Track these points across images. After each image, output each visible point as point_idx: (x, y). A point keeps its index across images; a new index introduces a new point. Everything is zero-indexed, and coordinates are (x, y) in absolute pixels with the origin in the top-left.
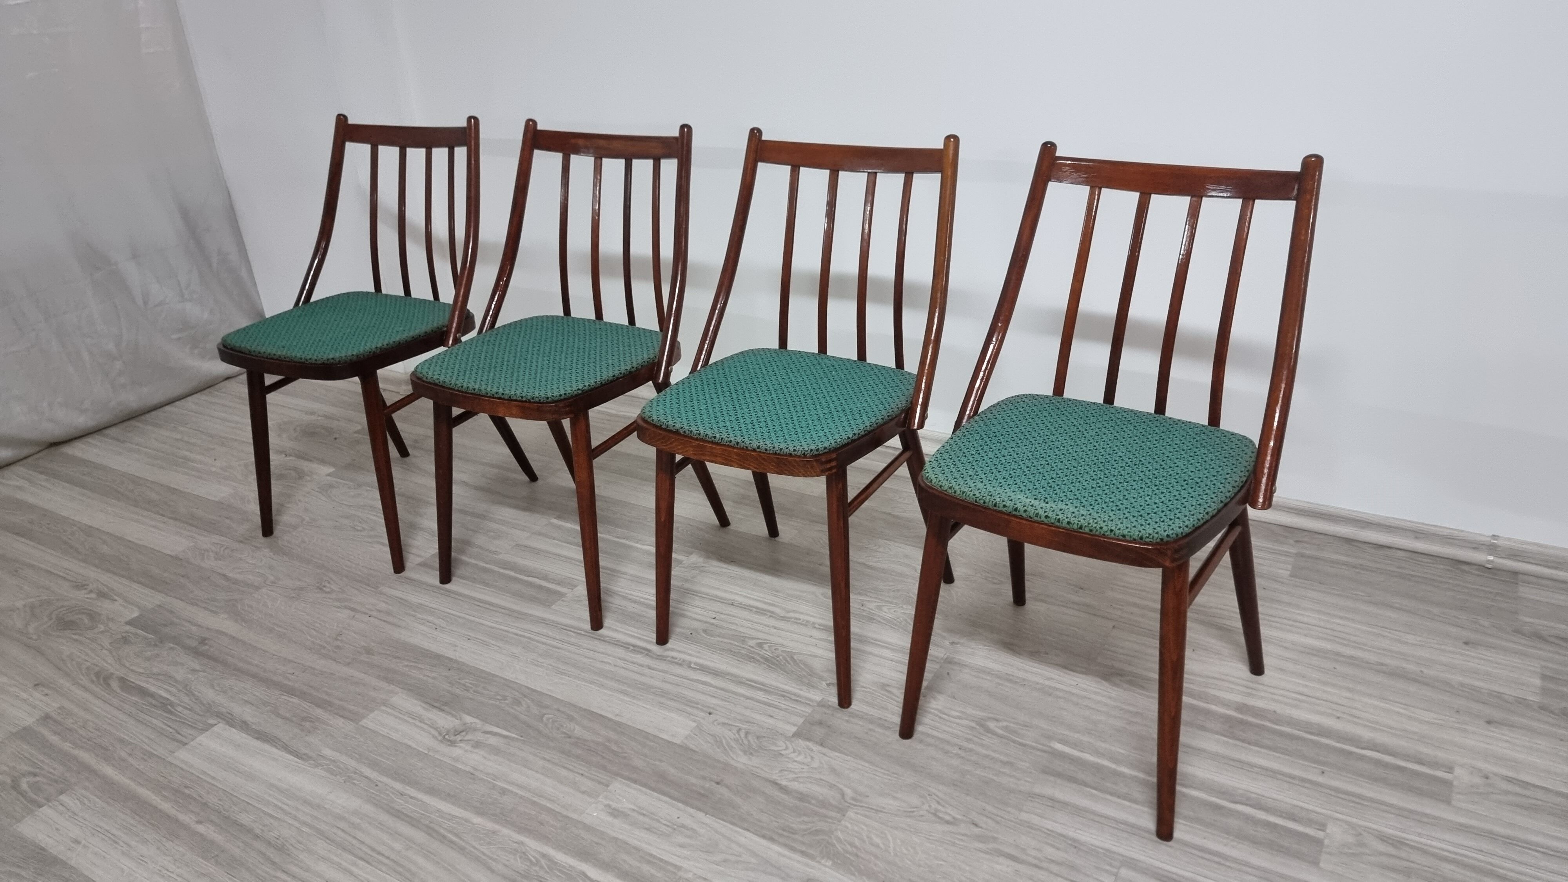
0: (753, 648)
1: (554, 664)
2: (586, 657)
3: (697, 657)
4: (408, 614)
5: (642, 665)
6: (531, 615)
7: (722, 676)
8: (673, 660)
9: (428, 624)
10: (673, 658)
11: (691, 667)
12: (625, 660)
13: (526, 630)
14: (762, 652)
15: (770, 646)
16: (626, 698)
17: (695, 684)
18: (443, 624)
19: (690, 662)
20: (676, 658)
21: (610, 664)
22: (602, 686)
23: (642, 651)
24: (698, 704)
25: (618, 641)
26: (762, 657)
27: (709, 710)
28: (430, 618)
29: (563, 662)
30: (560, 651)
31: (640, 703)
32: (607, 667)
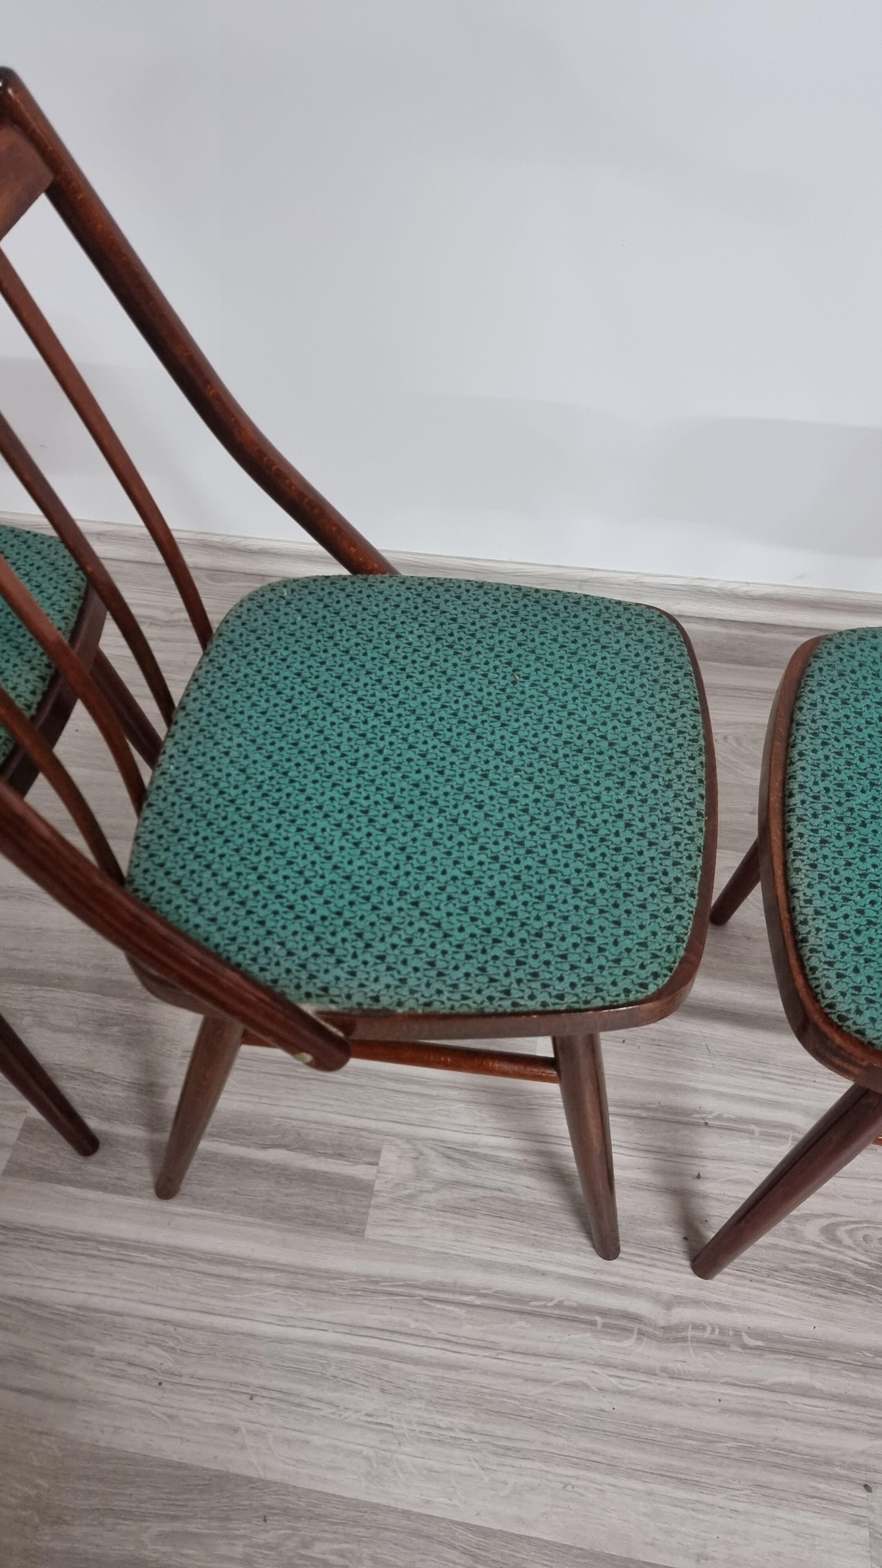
0: (822, 1247)
1: (477, 1426)
2: (526, 1380)
3: (741, 1309)
4: (72, 1351)
5: (650, 1372)
6: (340, 1275)
7: (824, 1358)
8: (698, 1334)
9: (131, 1370)
10: (695, 1327)
11: (745, 1347)
12: (608, 1365)
13: (353, 1328)
14: (848, 1256)
15: (850, 1233)
16: (681, 1494)
17: (789, 1399)
18: (168, 1362)
19: (737, 1333)
20: (703, 1328)
21: (586, 1387)
22: (612, 1467)
23: (623, 1323)
24: (828, 1462)
25: (559, 1305)
26: (857, 1272)
27: (864, 1476)
28: (127, 1350)
29: (489, 1412)
30: (462, 1376)
31: (718, 1499)
32: (590, 1401)
